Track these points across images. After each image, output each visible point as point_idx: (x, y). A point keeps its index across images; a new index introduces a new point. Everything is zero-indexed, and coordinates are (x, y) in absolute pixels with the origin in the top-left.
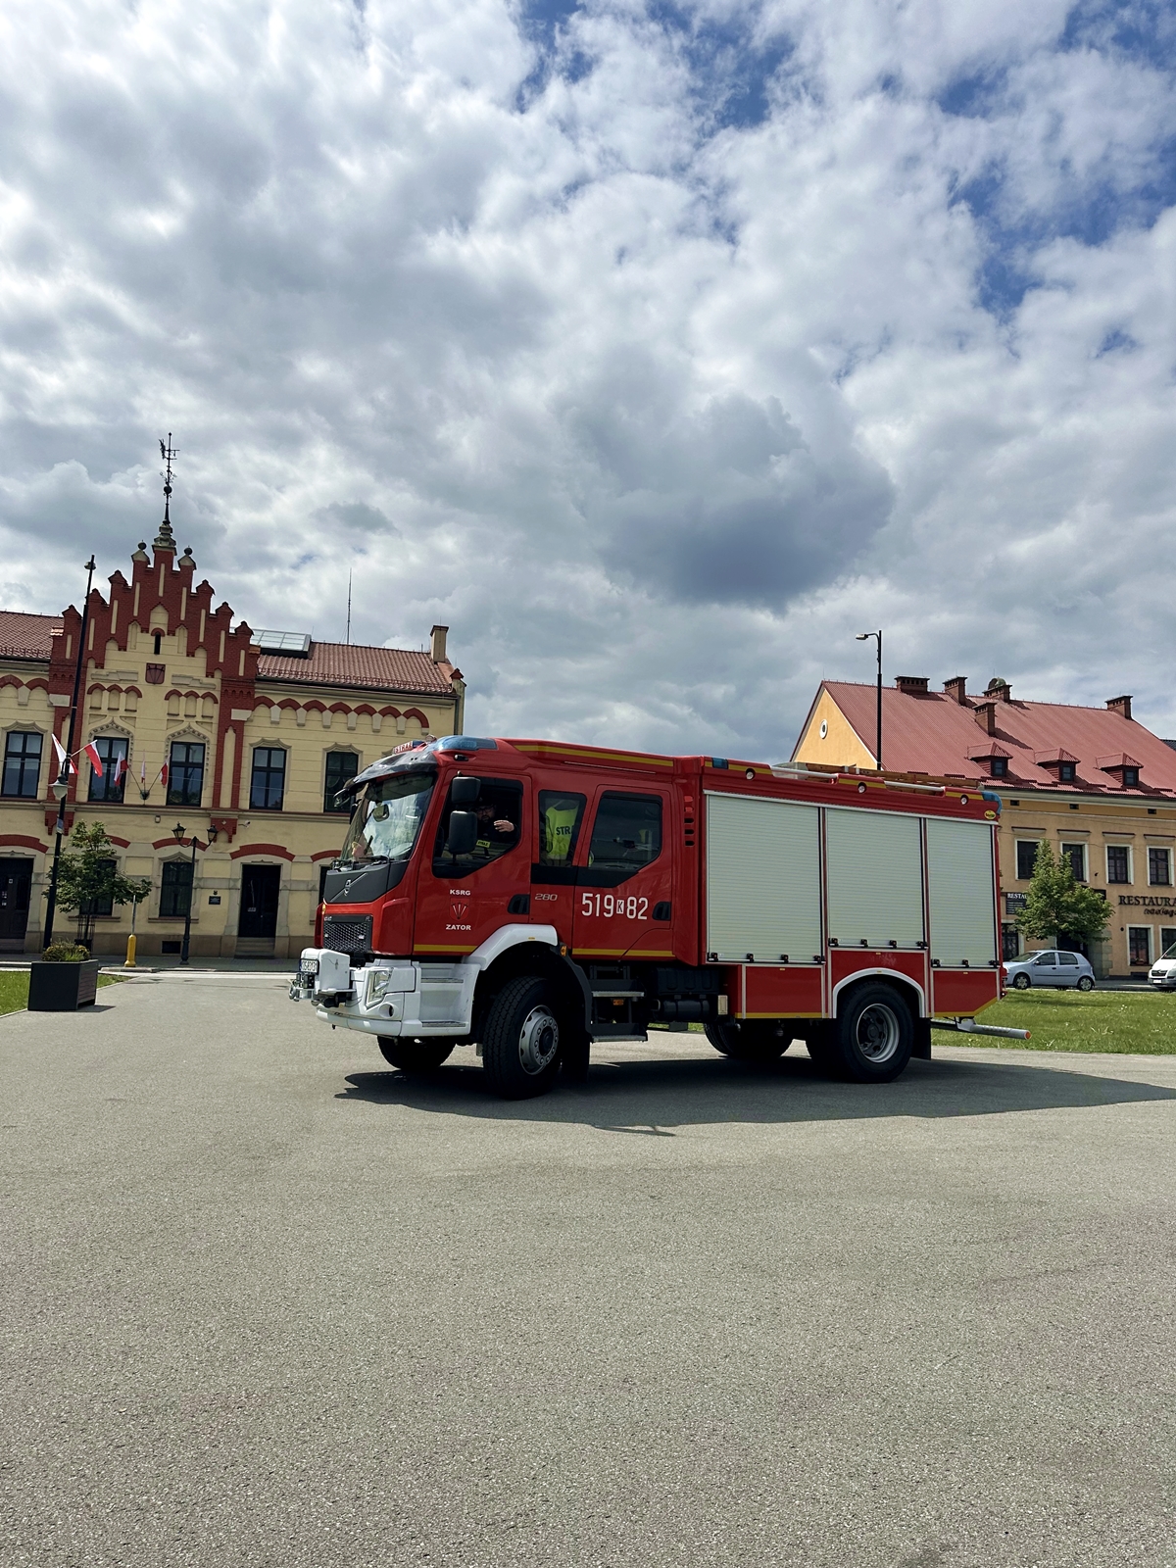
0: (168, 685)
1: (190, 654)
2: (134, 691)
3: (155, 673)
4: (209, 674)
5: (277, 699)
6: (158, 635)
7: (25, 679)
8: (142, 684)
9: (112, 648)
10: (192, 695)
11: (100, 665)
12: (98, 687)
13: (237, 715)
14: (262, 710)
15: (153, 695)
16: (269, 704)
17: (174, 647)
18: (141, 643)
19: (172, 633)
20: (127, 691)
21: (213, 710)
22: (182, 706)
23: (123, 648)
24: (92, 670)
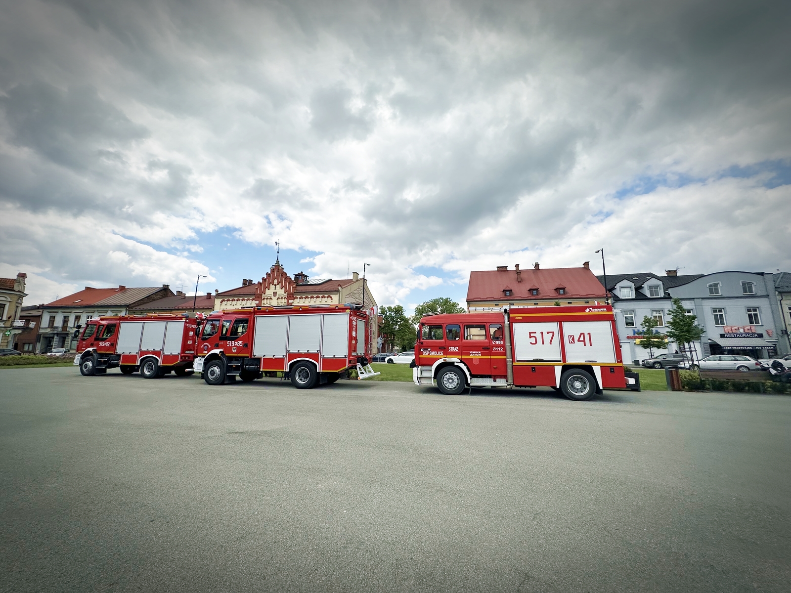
0: (277, 297)
1: (282, 289)
2: (271, 298)
3: (275, 294)
4: (285, 293)
5: (298, 297)
6: (275, 285)
7: (251, 298)
8: (272, 297)
9: (267, 289)
10: (282, 298)
11: (264, 294)
12: (264, 299)
13: (290, 301)
14: (296, 299)
15: (274, 299)
16: (297, 298)
17: (278, 287)
18: (272, 287)
19: (278, 284)
20: (270, 299)
21: (286, 301)
22: (280, 301)
23: (269, 289)
24: (263, 295)
